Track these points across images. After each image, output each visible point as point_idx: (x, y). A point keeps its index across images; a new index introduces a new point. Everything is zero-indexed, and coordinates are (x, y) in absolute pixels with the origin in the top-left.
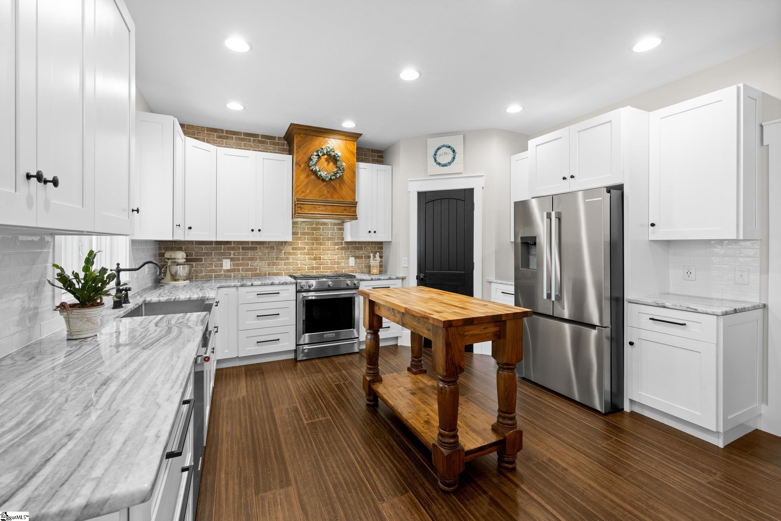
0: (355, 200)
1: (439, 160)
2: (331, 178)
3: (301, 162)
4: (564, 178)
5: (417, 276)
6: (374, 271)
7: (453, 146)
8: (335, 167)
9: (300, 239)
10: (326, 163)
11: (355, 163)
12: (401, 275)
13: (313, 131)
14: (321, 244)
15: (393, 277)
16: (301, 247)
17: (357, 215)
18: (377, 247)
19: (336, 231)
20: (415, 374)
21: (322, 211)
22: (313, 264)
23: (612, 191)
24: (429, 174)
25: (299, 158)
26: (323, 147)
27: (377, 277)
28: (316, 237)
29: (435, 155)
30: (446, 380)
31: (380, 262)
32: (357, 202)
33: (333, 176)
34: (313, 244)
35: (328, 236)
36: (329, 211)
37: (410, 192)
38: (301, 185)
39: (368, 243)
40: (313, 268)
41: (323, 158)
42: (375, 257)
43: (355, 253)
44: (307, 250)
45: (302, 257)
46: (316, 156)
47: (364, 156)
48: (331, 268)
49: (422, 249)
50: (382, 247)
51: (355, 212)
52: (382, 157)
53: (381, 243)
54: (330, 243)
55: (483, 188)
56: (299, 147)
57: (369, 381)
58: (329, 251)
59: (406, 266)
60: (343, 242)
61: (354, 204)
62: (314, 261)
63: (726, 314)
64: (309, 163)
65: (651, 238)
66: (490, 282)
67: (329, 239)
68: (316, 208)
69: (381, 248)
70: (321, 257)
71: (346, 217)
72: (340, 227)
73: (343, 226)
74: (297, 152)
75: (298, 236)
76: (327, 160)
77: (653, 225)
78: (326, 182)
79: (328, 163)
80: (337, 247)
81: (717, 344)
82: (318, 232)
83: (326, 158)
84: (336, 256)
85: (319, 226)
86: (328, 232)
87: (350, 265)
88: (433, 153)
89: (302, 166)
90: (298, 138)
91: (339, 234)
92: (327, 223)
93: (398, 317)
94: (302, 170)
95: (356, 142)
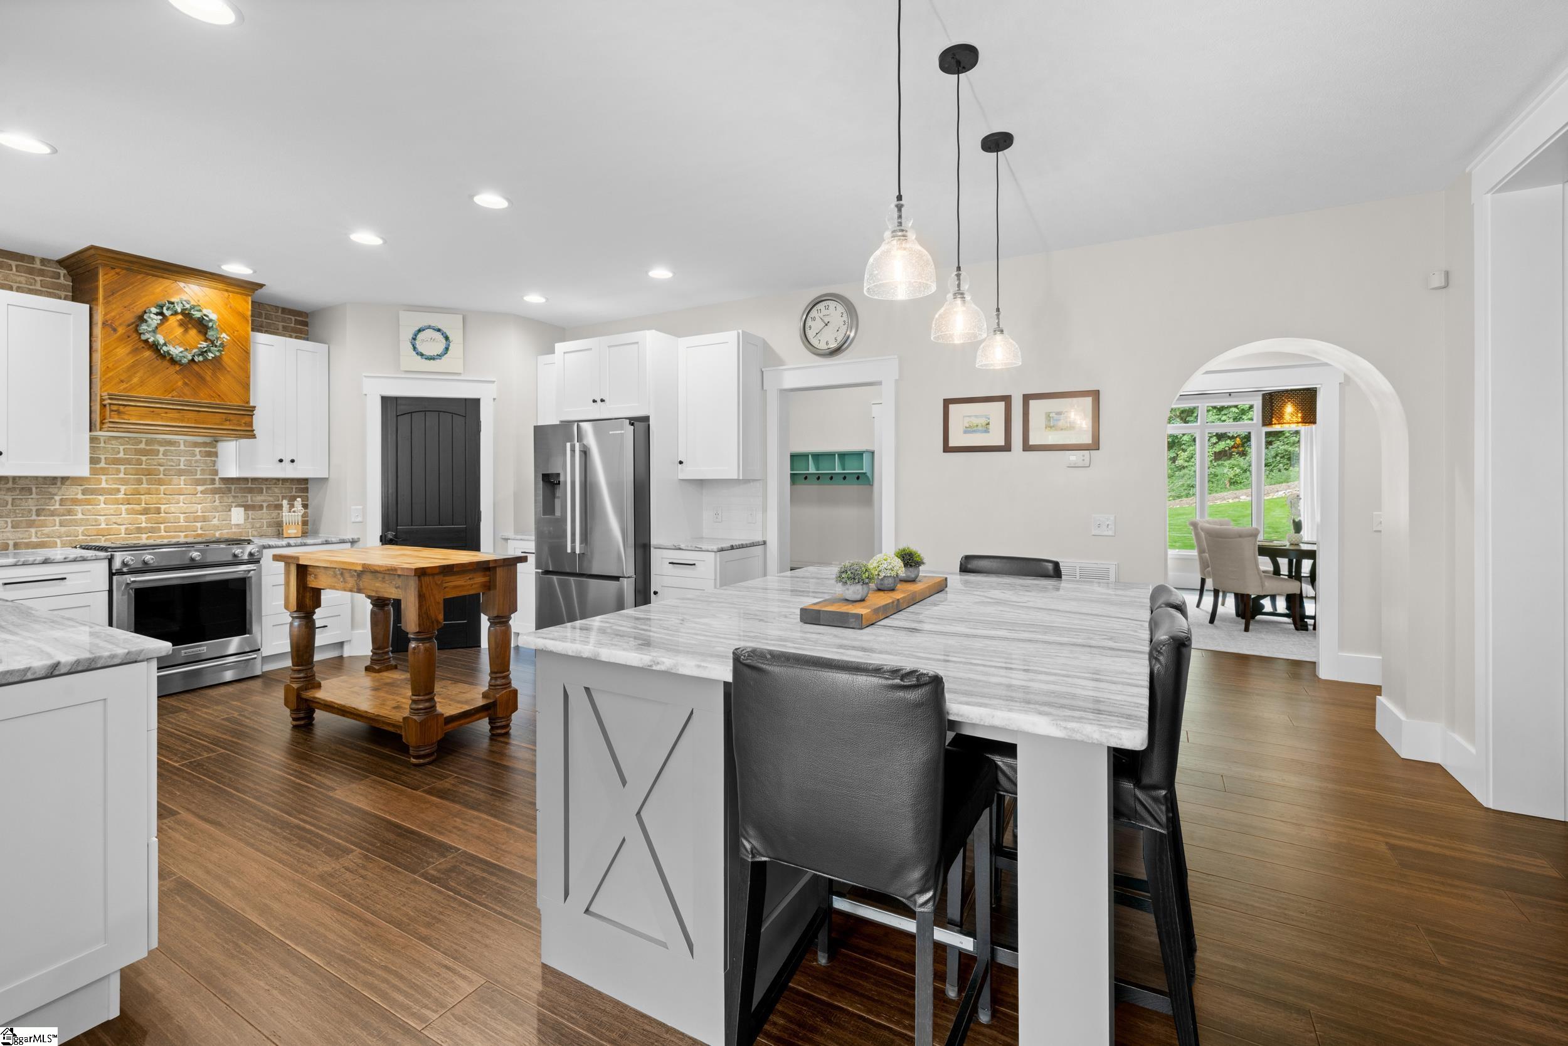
0: (248, 402)
1: (420, 349)
2: (193, 360)
3: (117, 323)
4: (594, 401)
5: (381, 537)
6: (289, 531)
7: (445, 330)
8: (203, 338)
9: (104, 471)
10: (179, 331)
11: (248, 334)
12: (349, 536)
13: (149, 266)
14: (160, 482)
15: (334, 540)
16: (108, 488)
17: (253, 430)
18: (296, 488)
19: (198, 457)
20: (379, 671)
21: (172, 419)
22: (140, 521)
23: (636, 423)
24: (403, 368)
25: (113, 314)
26: (172, 300)
27: (299, 541)
28: (147, 469)
29: (414, 339)
30: (420, 637)
31: (303, 516)
32: (255, 407)
33: (199, 355)
34: (140, 482)
35: (178, 467)
36: (188, 421)
37: (366, 395)
38: (116, 368)
39: (274, 481)
40: (140, 530)
41: (173, 321)
42: (292, 506)
43: (244, 499)
44: (125, 494)
45: (110, 509)
46: (157, 314)
47: (265, 319)
48: (187, 529)
49: (390, 491)
50: (307, 488)
51: (251, 424)
52: (306, 324)
53: (305, 481)
54: (184, 480)
55: (494, 399)
56: (111, 293)
57: (298, 689)
58: (182, 497)
59: (359, 519)
60: (217, 478)
61: (248, 411)
62: (143, 517)
63: (722, 550)
64: (137, 326)
65: (682, 476)
66: (506, 540)
67: (180, 473)
68: (159, 414)
69: (306, 490)
70: (160, 508)
71: (229, 432)
72: (207, 449)
73: (215, 447)
74: (107, 303)
75: (98, 466)
76: (182, 324)
77: (681, 463)
78: (181, 365)
79: (186, 330)
80: (200, 488)
81: (715, 580)
82: (153, 459)
83: (181, 320)
84: (200, 506)
85: (156, 447)
86: (180, 460)
87: (233, 523)
88: (411, 336)
89: (121, 331)
90: (110, 275)
91: (205, 463)
92: (175, 442)
93: (351, 582)
94: (120, 339)
95: (250, 298)
